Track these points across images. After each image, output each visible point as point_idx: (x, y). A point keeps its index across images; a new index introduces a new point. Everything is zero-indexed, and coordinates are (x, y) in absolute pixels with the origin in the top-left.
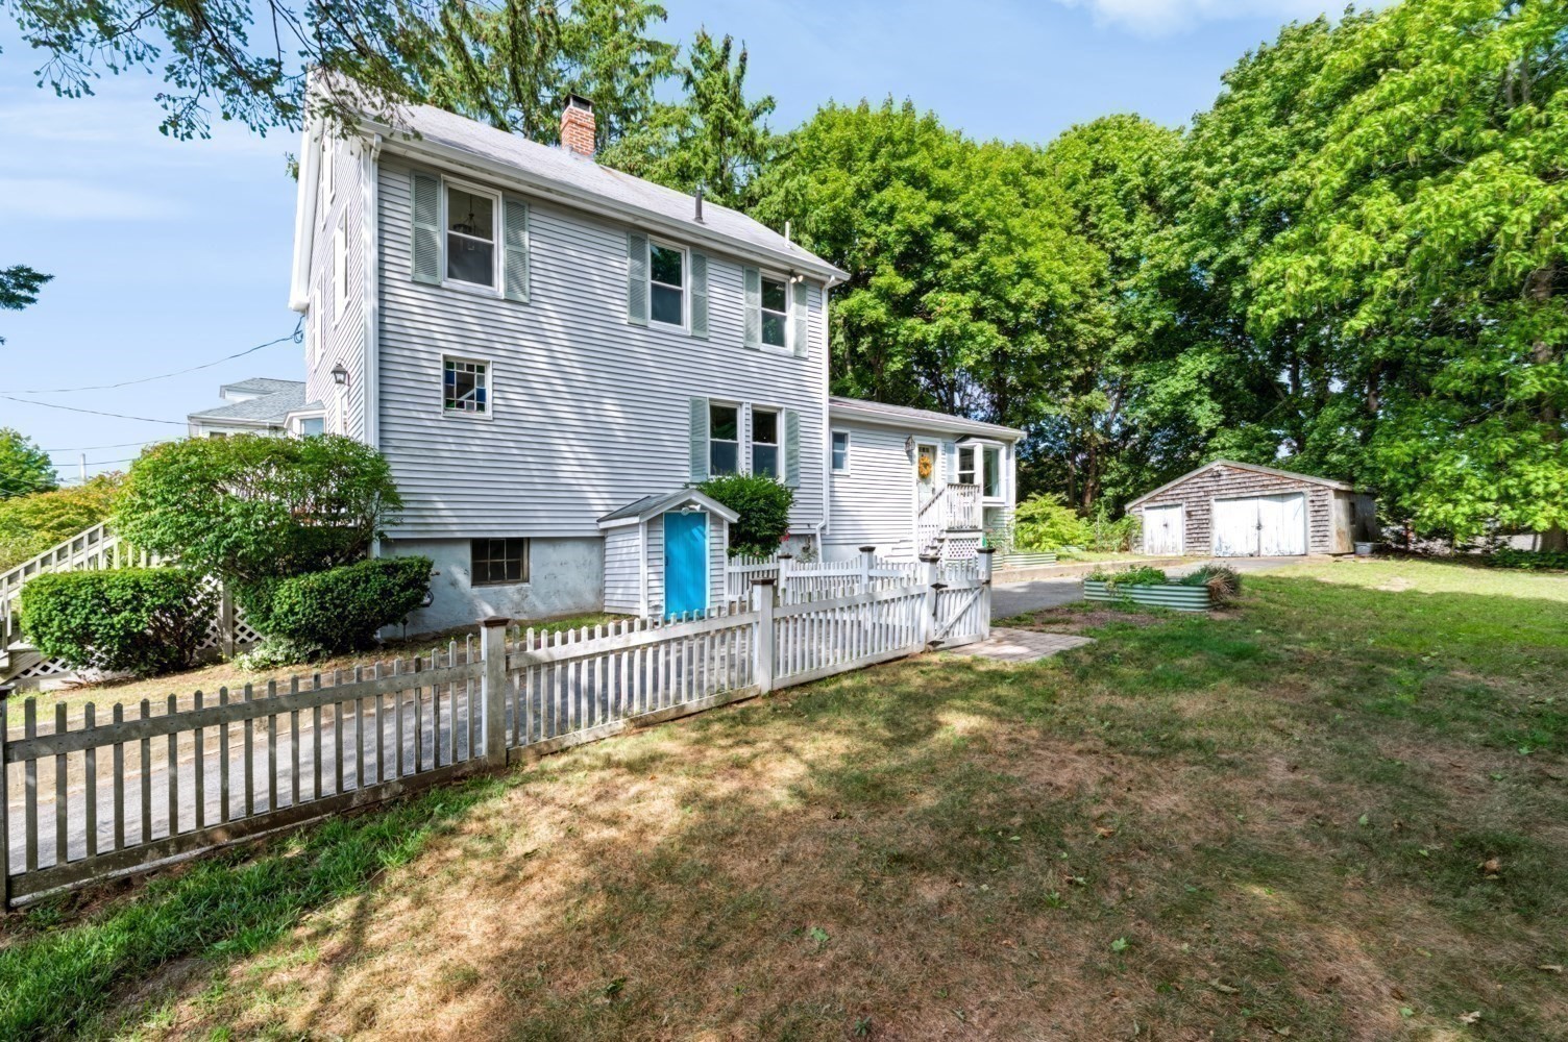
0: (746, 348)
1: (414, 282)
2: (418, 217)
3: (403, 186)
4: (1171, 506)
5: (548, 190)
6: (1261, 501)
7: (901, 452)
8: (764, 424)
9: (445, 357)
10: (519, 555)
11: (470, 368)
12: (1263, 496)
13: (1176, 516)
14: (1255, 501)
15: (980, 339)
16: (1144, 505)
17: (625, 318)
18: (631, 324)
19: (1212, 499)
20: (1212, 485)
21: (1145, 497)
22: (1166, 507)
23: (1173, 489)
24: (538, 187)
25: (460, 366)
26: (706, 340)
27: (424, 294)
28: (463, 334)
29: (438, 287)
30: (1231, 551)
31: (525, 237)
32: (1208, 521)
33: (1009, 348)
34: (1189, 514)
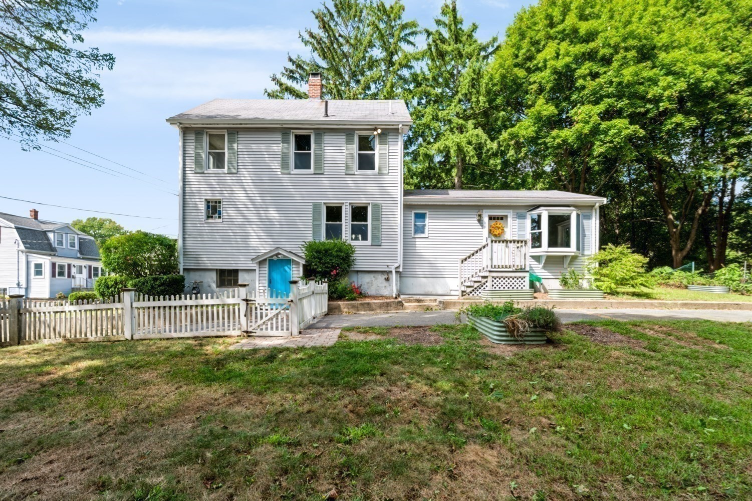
0: (346, 174)
1: (196, 173)
2: (196, 148)
3: (191, 138)
5: (241, 124)
7: (474, 221)
8: (359, 213)
9: (206, 200)
10: (237, 276)
11: (216, 202)
17: (279, 172)
18: (282, 173)
24: (237, 124)
25: (212, 202)
26: (322, 174)
27: (199, 177)
28: (212, 189)
29: (203, 173)
31: (235, 145)
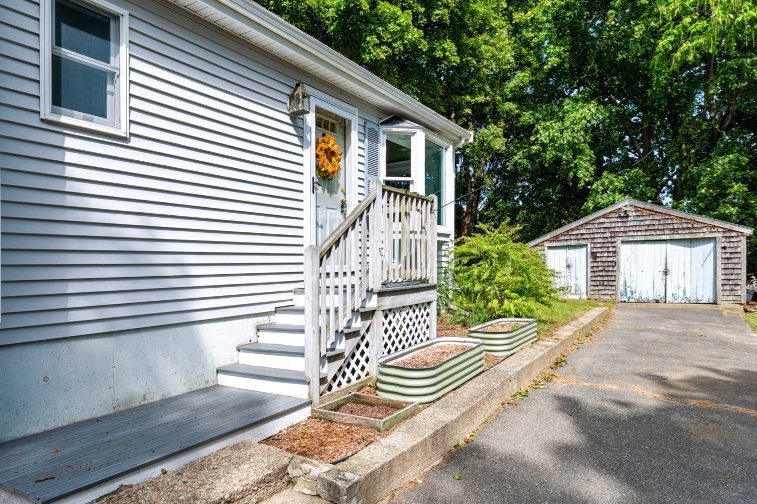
4: (575, 247)
6: (670, 246)
12: (672, 241)
13: (580, 257)
14: (663, 246)
15: (392, 27)
16: (547, 244)
19: (619, 240)
20: (619, 226)
21: (548, 236)
22: (569, 247)
23: (577, 228)
30: (637, 296)
32: (615, 264)
33: (424, 46)
34: (594, 255)
